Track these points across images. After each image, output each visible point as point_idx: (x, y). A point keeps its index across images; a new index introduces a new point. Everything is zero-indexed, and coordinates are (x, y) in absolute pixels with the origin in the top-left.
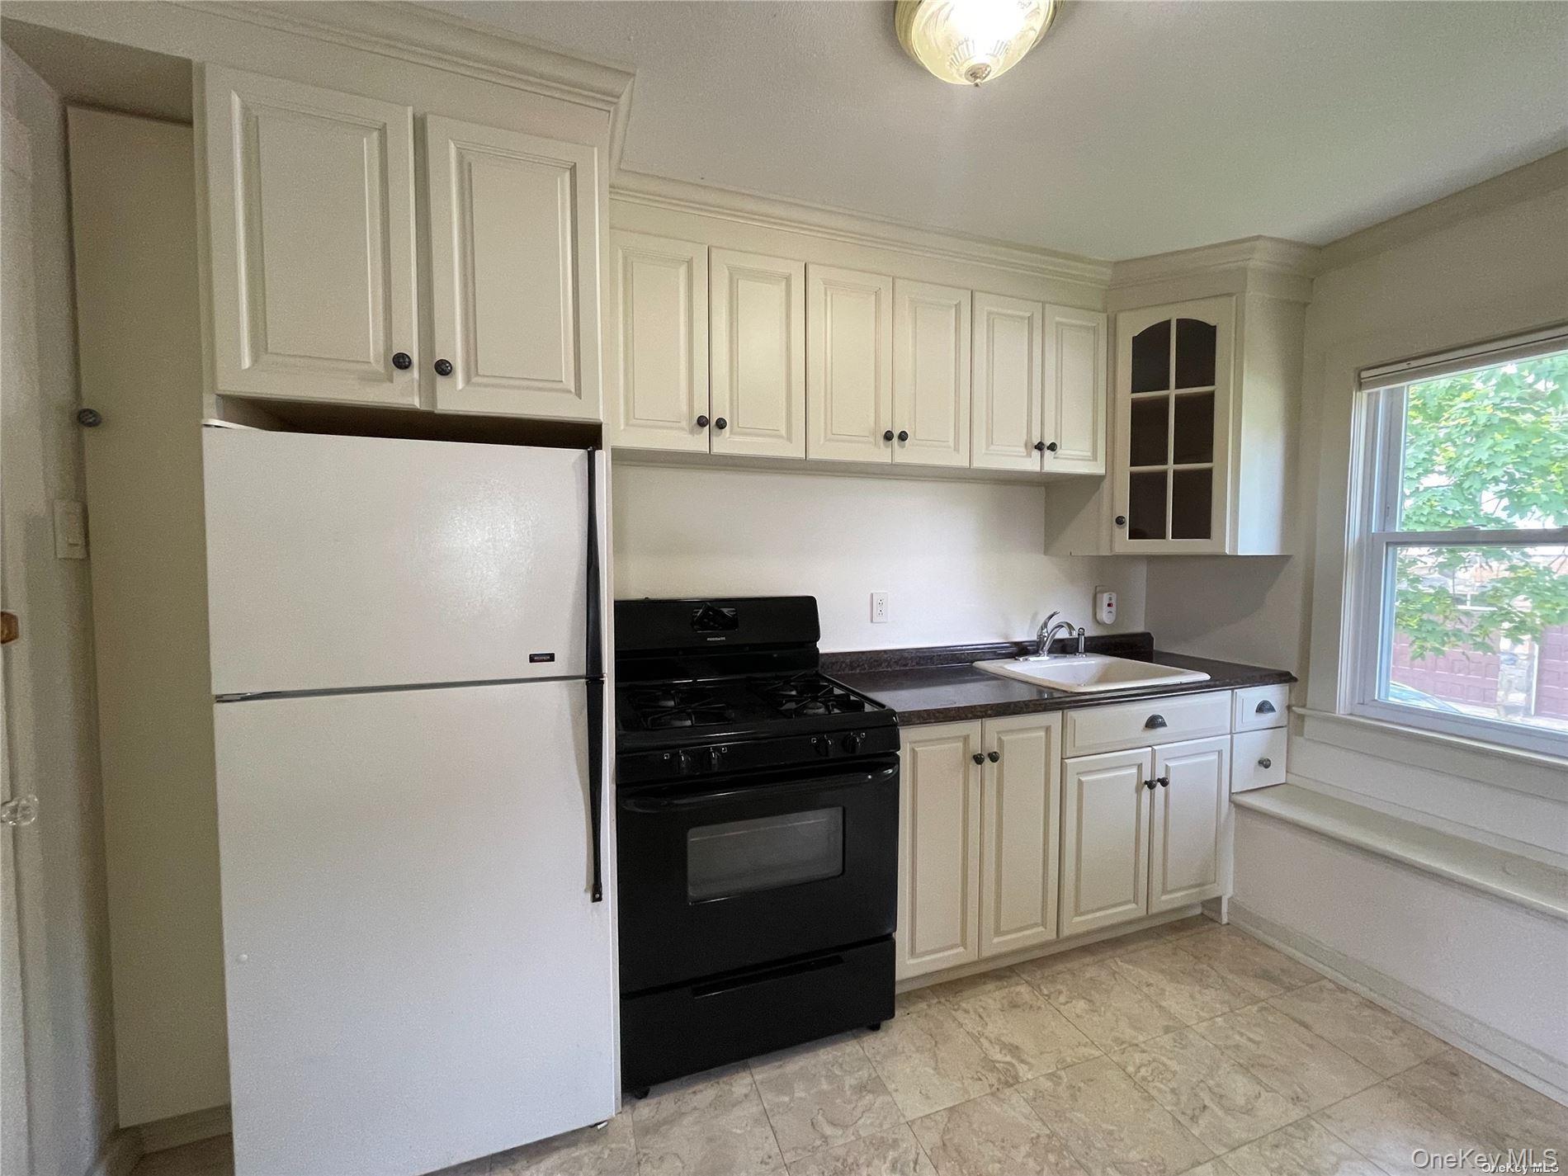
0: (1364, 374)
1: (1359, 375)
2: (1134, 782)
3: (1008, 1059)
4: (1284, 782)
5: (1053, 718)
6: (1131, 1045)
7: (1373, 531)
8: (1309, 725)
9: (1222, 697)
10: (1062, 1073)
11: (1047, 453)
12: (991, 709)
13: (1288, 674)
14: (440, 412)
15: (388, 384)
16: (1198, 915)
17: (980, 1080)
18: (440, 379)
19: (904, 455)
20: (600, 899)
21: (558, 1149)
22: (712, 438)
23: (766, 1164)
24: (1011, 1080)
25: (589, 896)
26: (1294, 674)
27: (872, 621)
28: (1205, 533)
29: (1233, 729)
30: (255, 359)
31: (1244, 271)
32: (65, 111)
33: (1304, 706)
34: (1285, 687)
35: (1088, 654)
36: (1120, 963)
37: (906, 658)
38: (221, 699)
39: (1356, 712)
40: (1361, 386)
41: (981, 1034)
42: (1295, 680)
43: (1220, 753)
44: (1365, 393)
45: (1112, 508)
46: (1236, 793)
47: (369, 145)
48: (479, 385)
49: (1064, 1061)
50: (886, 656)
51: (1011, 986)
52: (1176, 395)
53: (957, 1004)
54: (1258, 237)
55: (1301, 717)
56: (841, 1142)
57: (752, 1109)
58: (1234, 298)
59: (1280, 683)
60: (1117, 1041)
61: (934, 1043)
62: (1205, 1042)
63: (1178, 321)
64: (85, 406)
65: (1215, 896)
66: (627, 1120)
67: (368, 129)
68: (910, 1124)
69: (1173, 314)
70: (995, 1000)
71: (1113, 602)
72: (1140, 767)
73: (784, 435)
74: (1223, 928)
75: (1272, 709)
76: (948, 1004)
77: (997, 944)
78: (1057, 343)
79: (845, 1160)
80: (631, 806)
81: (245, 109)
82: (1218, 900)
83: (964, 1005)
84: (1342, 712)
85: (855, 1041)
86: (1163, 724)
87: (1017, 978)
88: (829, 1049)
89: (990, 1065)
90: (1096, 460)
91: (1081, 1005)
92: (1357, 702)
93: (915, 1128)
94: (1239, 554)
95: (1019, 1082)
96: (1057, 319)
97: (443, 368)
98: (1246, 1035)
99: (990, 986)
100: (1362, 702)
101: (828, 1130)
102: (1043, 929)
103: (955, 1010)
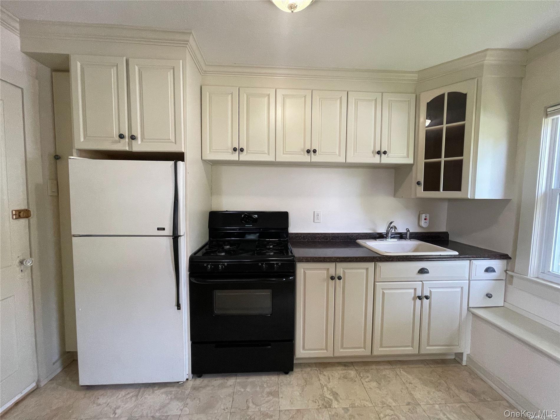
0: (549, 110)
1: (546, 110)
2: (413, 295)
3: (331, 397)
4: (503, 306)
5: (371, 266)
6: (388, 406)
7: (553, 188)
8: (515, 280)
9: (465, 263)
10: (351, 409)
11: (383, 155)
12: (339, 259)
13: (507, 255)
14: (134, 151)
15: (119, 143)
16: (453, 359)
17: (316, 402)
18: (133, 141)
19: (315, 158)
20: (180, 309)
21: (168, 386)
22: (240, 155)
23: (225, 410)
24: (328, 405)
25: (176, 307)
26: (510, 256)
27: (314, 222)
28: (459, 189)
29: (470, 278)
30: (85, 138)
31: (482, 66)
32: (52, 73)
33: (513, 271)
34: (505, 261)
35: (411, 240)
36: (402, 372)
37: (327, 237)
38: (74, 236)
39: (540, 276)
40: (547, 115)
41: (326, 385)
42: (510, 258)
43: (462, 288)
44: (550, 119)
45: (416, 178)
46: (473, 308)
47: (113, 71)
48: (145, 142)
49: (354, 404)
50: (318, 235)
51: (348, 370)
52: (446, 127)
53: (322, 372)
54: (487, 50)
55: (512, 277)
56: (253, 410)
57: (230, 390)
58: (476, 79)
59: (500, 259)
60: (383, 403)
61: (305, 384)
62: (424, 413)
63: (449, 94)
64: (57, 154)
65: (459, 351)
66: (191, 383)
67: (113, 66)
68: (280, 411)
69: (446, 90)
70: (339, 374)
71: (428, 218)
72: (415, 289)
73: (267, 153)
74: (463, 367)
75: (494, 271)
76: (319, 371)
77: (341, 352)
78: (389, 108)
79: (251, 417)
80: (193, 280)
81: (81, 66)
82: (462, 354)
83: (325, 373)
84: (532, 276)
85: (277, 376)
86: (428, 272)
87: (352, 367)
88: (266, 377)
89: (323, 397)
90: (409, 157)
91: (374, 384)
92: (541, 272)
93: (281, 413)
94: (476, 198)
95: (330, 407)
96: (389, 99)
97: (133, 138)
98: (446, 415)
99: (340, 368)
100: (543, 272)
101: (251, 405)
102: (364, 350)
103: (320, 374)
